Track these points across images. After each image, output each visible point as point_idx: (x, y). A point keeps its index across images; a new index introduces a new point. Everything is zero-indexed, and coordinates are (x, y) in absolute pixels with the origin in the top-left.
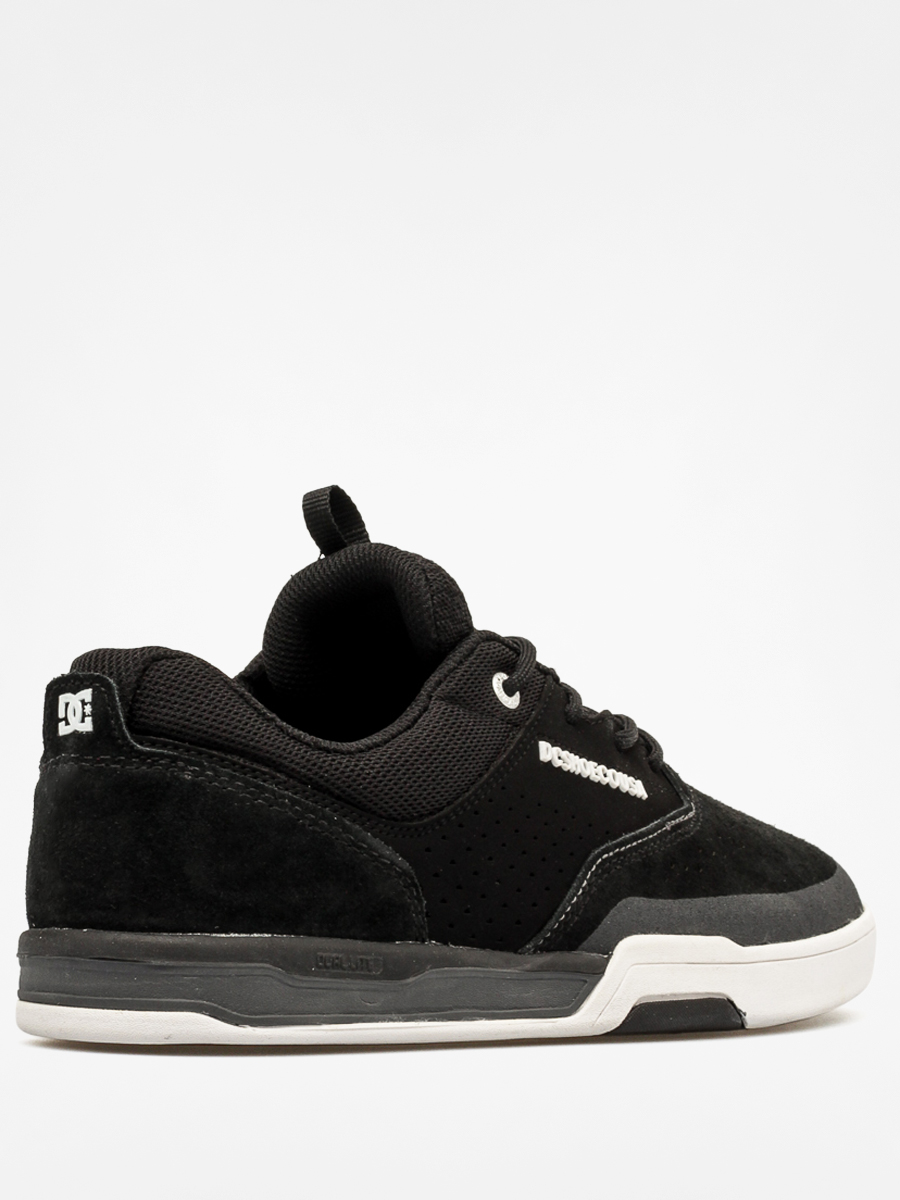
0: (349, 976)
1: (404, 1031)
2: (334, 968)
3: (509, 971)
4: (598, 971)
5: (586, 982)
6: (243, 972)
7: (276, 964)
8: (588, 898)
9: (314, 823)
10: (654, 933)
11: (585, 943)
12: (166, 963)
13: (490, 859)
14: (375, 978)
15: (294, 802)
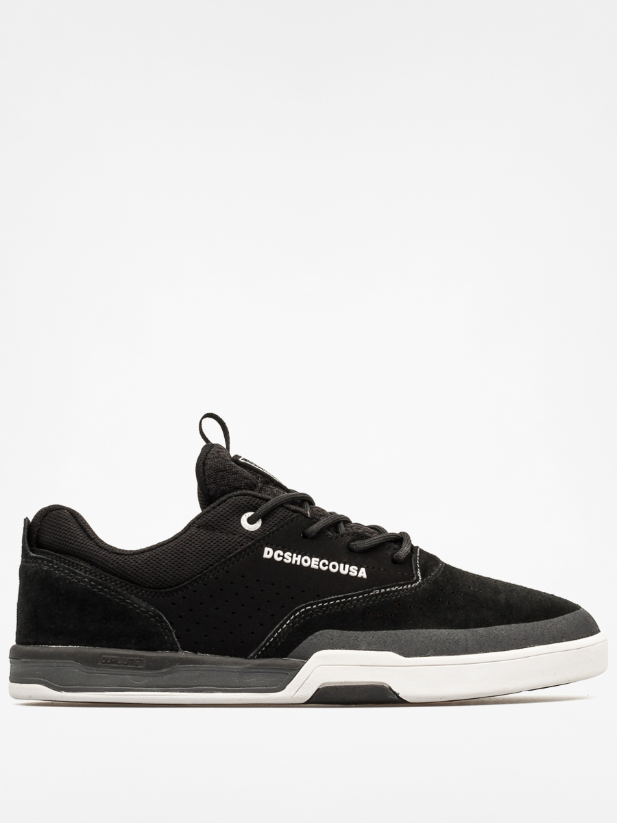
0: (122, 668)
1: (158, 697)
2: (112, 662)
3: (236, 667)
4: (297, 668)
5: (288, 674)
6: (60, 664)
7: (77, 661)
8: (291, 630)
9: (101, 590)
10: (340, 649)
11: (291, 654)
12: (29, 660)
13: (217, 608)
14: (140, 669)
15: (91, 580)
